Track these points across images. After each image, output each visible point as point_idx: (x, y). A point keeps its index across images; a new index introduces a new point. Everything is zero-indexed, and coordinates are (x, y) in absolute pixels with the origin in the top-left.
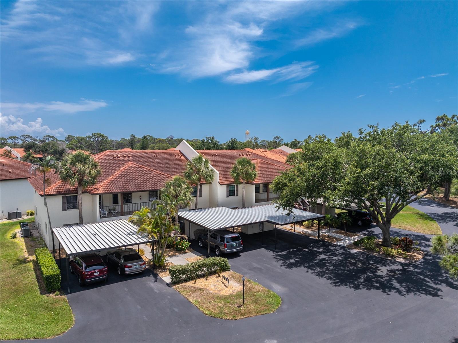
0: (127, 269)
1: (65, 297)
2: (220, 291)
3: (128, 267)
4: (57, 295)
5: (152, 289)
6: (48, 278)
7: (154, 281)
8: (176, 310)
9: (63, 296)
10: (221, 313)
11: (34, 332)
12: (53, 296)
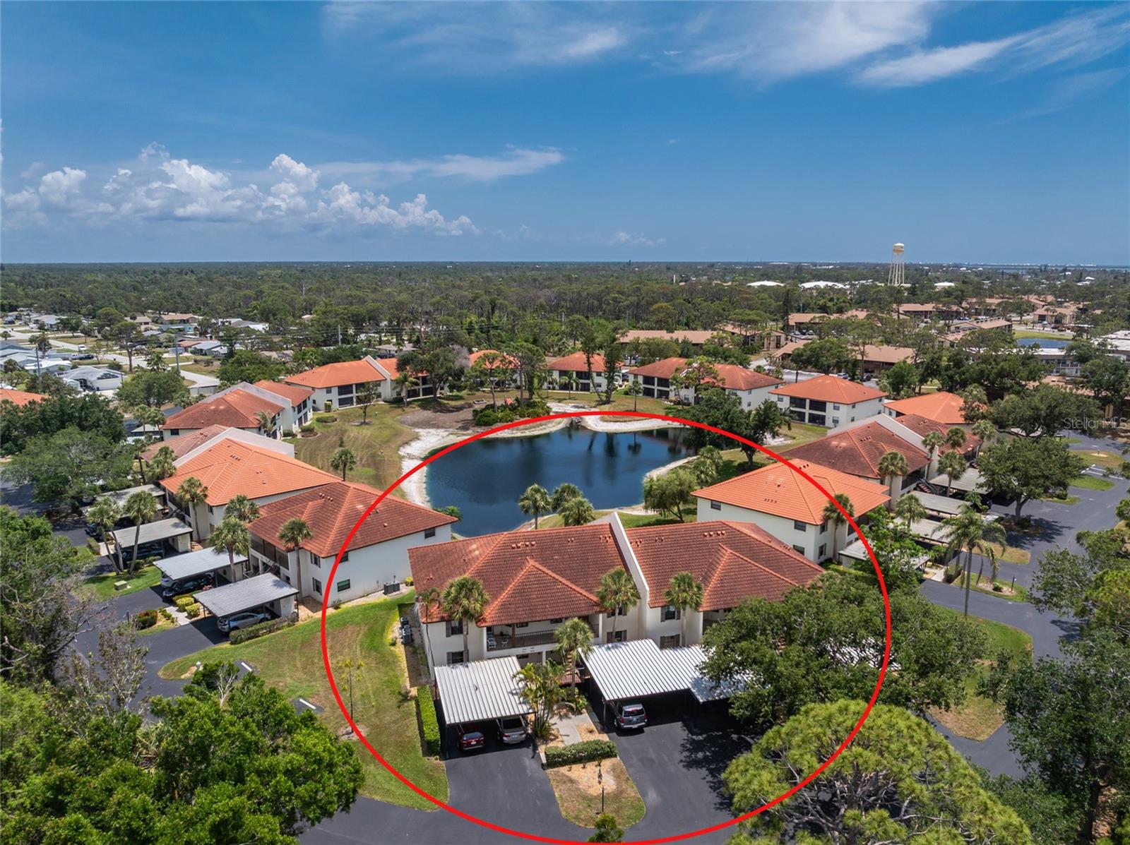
0: (505, 738)
1: (443, 763)
2: (590, 787)
3: (506, 736)
4: (437, 759)
5: (524, 768)
6: (429, 742)
7: (531, 756)
8: (539, 803)
9: (442, 762)
10: (577, 818)
11: (417, 802)
12: (432, 759)
